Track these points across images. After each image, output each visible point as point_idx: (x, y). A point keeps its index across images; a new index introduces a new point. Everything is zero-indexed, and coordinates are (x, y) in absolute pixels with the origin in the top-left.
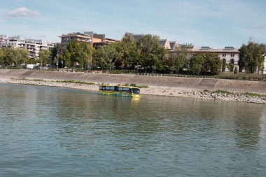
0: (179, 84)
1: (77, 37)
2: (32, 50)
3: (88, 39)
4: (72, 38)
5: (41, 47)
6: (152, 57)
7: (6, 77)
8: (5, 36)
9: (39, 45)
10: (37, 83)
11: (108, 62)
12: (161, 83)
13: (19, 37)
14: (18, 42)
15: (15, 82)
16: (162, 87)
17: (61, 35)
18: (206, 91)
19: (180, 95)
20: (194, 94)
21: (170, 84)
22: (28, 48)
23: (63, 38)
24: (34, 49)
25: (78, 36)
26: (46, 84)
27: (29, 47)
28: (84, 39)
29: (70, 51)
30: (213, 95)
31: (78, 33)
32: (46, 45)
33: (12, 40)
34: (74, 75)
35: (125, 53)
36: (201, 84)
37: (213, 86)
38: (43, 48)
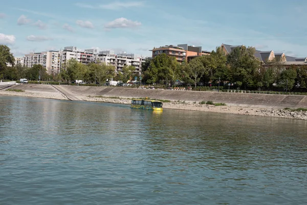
0: (260, 101)
1: (169, 51)
2: (123, 66)
3: (182, 52)
4: (164, 51)
5: (132, 62)
6: (240, 72)
7: (84, 95)
8: (96, 51)
9: (130, 60)
10: (113, 100)
11: (193, 78)
12: (241, 101)
13: (108, 52)
14: (107, 57)
15: (91, 100)
16: (241, 105)
17: (152, 49)
18: (286, 109)
19: (257, 114)
20: (272, 112)
21: (250, 101)
22: (118, 64)
23: (154, 52)
24: (125, 64)
25: (170, 49)
26: (121, 102)
27: (120, 62)
28: (178, 52)
29: (157, 67)
30: (292, 113)
31: (171, 46)
32: (138, 60)
33: (101, 55)
34: (152, 92)
35: (212, 67)
36: (284, 102)
37: (297, 104)
38: (135, 63)
